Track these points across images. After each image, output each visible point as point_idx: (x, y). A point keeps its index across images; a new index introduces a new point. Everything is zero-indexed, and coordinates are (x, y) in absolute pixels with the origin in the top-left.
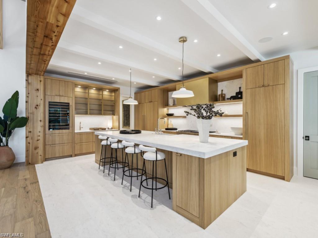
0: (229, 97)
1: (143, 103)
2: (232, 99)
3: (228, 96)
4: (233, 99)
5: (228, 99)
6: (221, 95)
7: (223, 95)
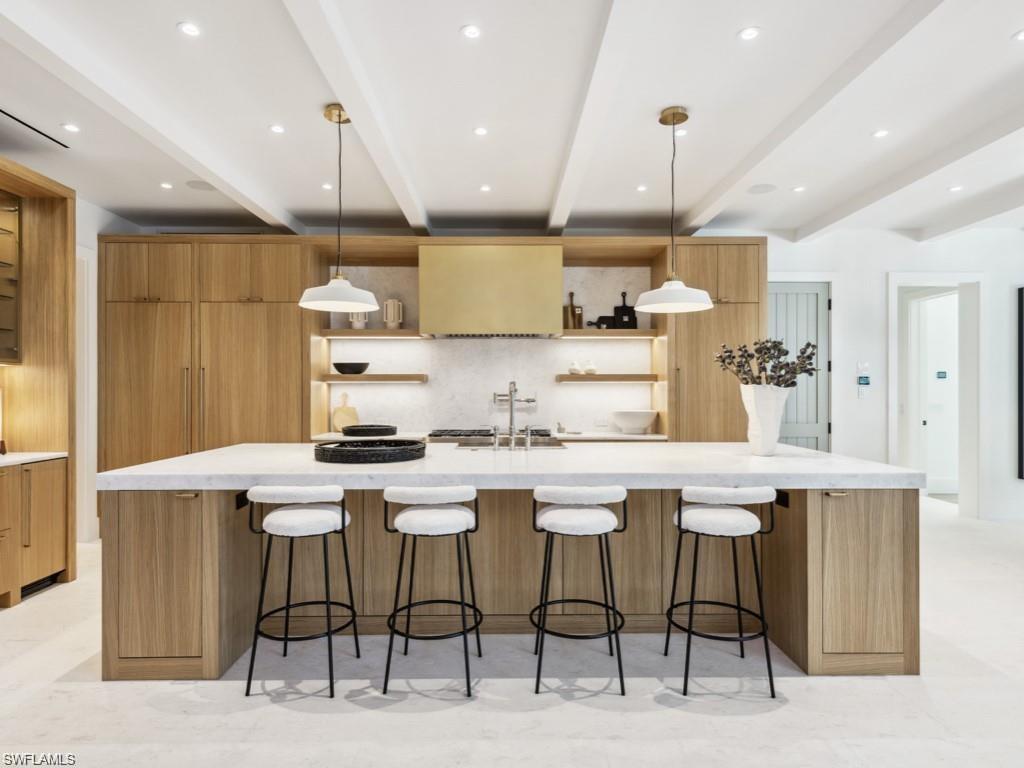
0: (594, 319)
1: (180, 297)
2: (605, 326)
3: (591, 315)
4: (607, 328)
5: (590, 324)
6: (569, 309)
7: (578, 311)
